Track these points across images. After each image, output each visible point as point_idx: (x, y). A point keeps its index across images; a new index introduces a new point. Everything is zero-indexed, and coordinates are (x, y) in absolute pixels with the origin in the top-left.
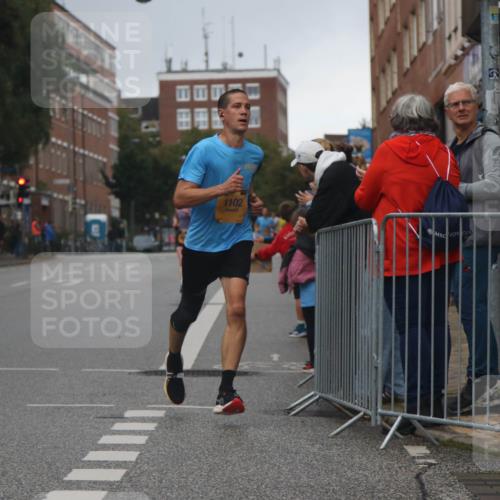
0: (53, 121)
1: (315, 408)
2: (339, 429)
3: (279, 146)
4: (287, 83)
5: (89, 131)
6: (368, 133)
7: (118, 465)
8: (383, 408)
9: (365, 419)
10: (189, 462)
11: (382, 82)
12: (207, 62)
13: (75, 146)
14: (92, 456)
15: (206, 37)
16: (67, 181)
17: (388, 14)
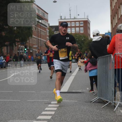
0: (33, 31)
1: (98, 101)
2: (103, 106)
3: (88, 37)
4: (90, 22)
5: (42, 34)
6: (110, 34)
7: (50, 115)
8: (114, 101)
9: (110, 104)
10: (67, 114)
11: (113, 21)
12: (70, 17)
13: (38, 37)
14: (43, 113)
15: (70, 11)
16: (36, 46)
17: (115, 4)
